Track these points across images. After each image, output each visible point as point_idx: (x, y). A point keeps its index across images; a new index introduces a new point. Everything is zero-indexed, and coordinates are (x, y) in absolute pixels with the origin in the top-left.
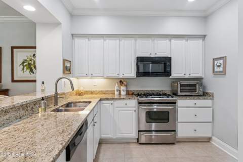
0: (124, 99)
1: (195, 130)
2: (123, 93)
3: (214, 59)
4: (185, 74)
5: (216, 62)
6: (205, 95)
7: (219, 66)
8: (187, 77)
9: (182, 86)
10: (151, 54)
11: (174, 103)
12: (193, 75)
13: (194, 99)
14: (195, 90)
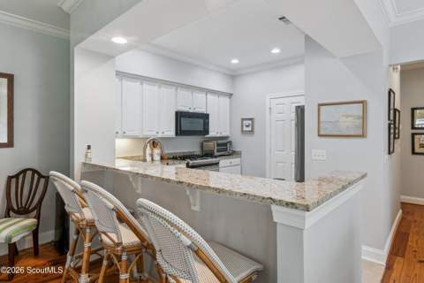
2: (157, 158)
3: (242, 119)
5: (244, 122)
6: (233, 154)
7: (248, 126)
8: (218, 135)
9: (218, 145)
10: (190, 109)
11: (217, 164)
12: (224, 134)
14: (226, 150)
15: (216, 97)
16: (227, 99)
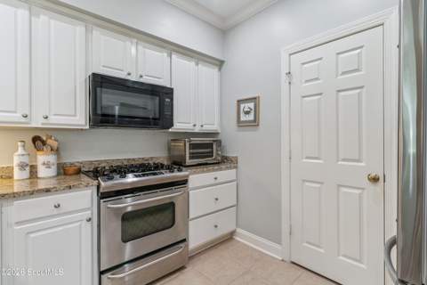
0: (48, 191)
1: (216, 226)
3: (238, 101)
4: (195, 125)
5: (242, 106)
7: (247, 113)
8: (197, 130)
10: (129, 74)
11: (184, 182)
12: (208, 128)
13: (214, 170)
14: (210, 155)
15: (192, 64)
16: (214, 71)
